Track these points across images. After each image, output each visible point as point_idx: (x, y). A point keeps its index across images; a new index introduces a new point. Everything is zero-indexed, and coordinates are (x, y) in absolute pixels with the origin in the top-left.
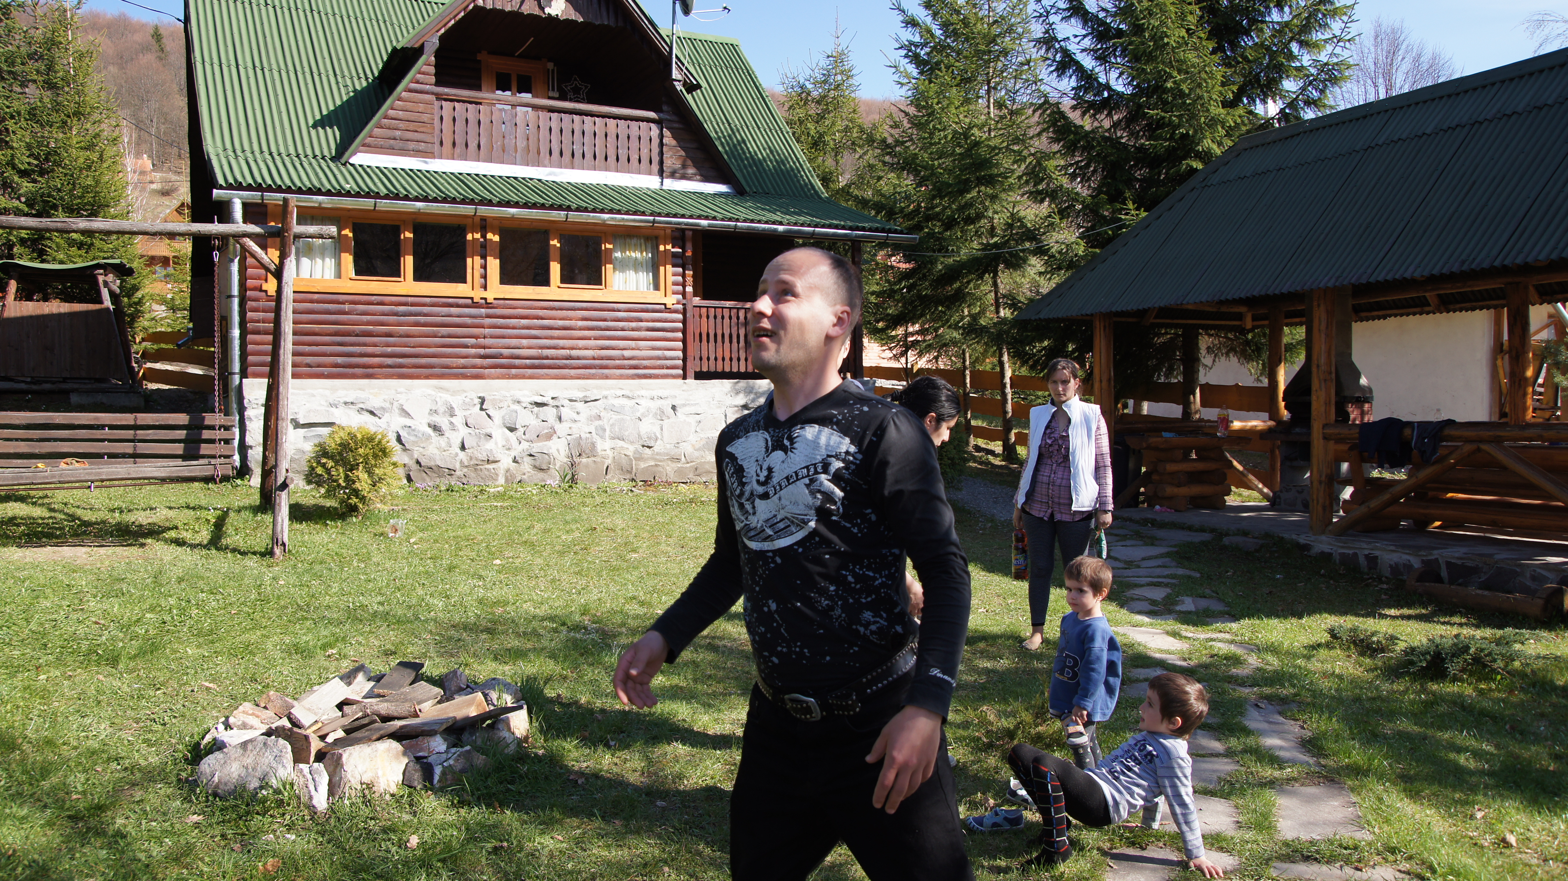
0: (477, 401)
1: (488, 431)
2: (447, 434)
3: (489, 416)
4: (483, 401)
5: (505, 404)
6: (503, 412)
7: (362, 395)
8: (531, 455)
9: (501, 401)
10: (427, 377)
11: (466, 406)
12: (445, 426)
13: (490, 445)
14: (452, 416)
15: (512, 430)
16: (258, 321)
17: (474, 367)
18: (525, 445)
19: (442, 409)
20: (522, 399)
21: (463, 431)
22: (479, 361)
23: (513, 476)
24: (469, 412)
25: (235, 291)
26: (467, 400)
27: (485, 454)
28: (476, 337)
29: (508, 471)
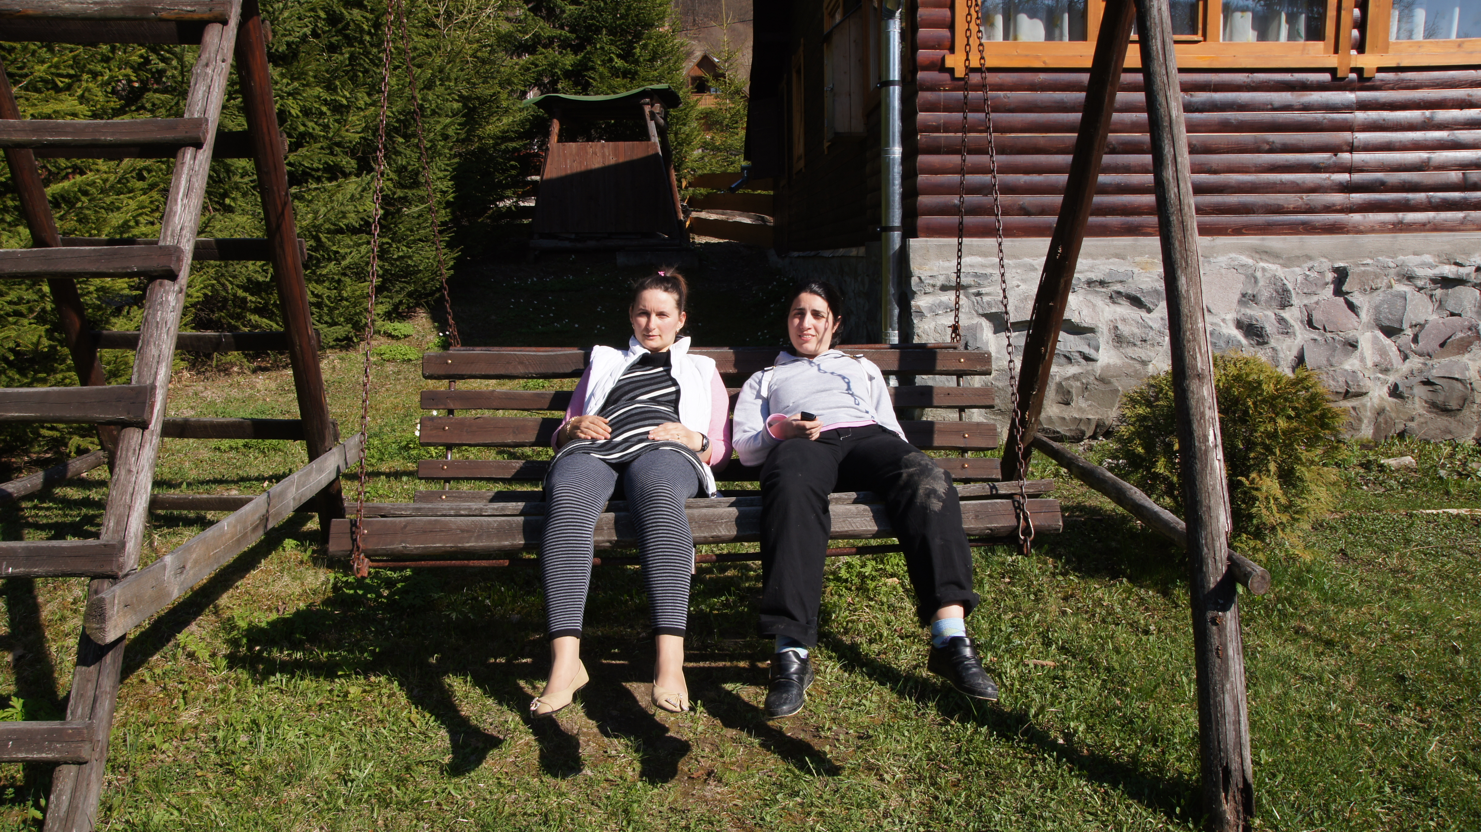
0: (1330, 276)
1: (1351, 335)
2: (1273, 343)
3: (1351, 307)
4: (1341, 275)
5: (1382, 283)
6: (1378, 297)
7: (1120, 267)
8: (1427, 383)
9: (1377, 276)
10: (1238, 231)
11: (1310, 286)
12: (1270, 327)
13: (1351, 364)
14: (1283, 307)
15: (1390, 332)
16: (936, 129)
17: (1328, 209)
18: (1415, 362)
19: (1265, 294)
20: (1420, 272)
21: (1302, 336)
22: (1338, 198)
23: (1390, 423)
24: (1315, 298)
25: (895, 74)
26: (1313, 275)
27: (1341, 380)
28: (1335, 149)
29: (1380, 412)
